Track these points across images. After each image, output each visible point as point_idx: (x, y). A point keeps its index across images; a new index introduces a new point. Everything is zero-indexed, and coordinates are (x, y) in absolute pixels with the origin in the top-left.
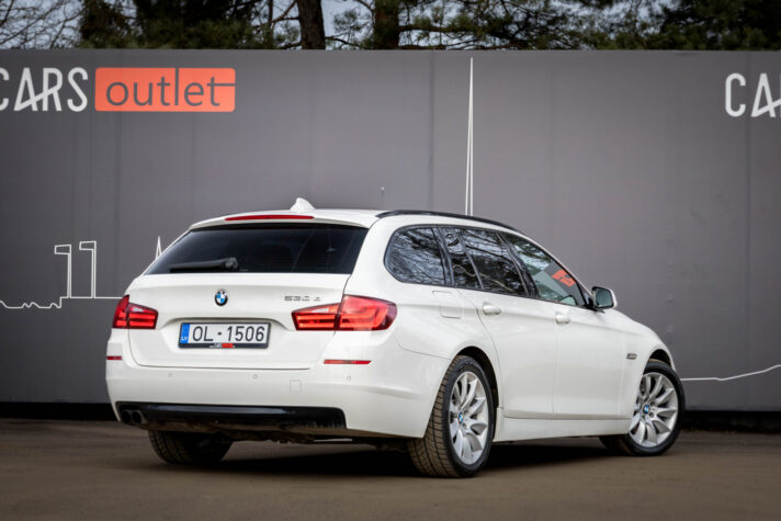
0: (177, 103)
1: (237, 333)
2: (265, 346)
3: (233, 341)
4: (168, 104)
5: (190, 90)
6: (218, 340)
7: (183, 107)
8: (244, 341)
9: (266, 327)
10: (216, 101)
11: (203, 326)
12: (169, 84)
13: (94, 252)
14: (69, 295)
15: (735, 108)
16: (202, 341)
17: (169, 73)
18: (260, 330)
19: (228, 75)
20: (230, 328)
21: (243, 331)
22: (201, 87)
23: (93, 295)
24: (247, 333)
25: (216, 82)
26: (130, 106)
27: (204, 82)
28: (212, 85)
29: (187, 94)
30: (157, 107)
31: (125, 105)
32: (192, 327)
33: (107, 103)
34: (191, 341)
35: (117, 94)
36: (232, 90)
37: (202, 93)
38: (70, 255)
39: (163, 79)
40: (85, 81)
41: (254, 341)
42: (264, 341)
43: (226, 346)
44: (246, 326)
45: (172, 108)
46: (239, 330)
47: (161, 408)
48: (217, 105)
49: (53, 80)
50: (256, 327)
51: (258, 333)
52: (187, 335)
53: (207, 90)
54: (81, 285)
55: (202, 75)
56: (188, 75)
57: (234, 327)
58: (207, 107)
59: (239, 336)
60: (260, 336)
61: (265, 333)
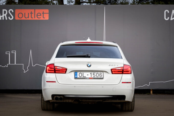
0: (35, 18)
1: (93, 75)
2: (103, 78)
3: (92, 77)
4: (33, 18)
5: (38, 14)
6: (87, 77)
7: (36, 19)
8: (96, 77)
9: (102, 73)
10: (44, 17)
11: (82, 73)
12: (33, 13)
13: (15, 53)
14: (9, 64)
15: (167, 18)
16: (82, 77)
17: (33, 11)
18: (101, 74)
19: (47, 11)
20: (91, 73)
22: (40, 14)
23: (15, 64)
24: (96, 75)
25: (44, 12)
26: (23, 18)
27: (41, 12)
28: (43, 13)
29: (37, 15)
30: (30, 19)
31: (22, 18)
32: (78, 73)
33: (18, 18)
34: (78, 77)
35: (20, 16)
36: (48, 14)
37: (41, 15)
38: (9, 54)
39: (31, 12)
40: (13, 12)
41: (99, 77)
42: (102, 77)
43: (90, 78)
44: (96, 73)
45: (34, 19)
46: (94, 74)
48: (45, 18)
49: (5, 12)
50: (99, 73)
51: (100, 75)
52: (77, 75)
53: (42, 14)
54: (12, 61)
55: (41, 11)
56: (37, 11)
57: (92, 73)
58: (42, 19)
59: (94, 76)
60: (101, 76)
61: (102, 75)
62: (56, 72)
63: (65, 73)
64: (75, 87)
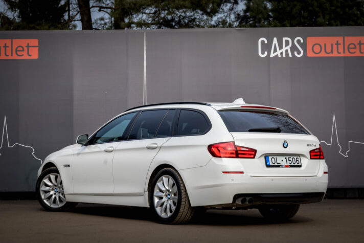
1: (289, 160)
2: (300, 166)
3: (289, 164)
6: (282, 163)
8: (292, 164)
9: (299, 157)
11: (275, 157)
16: (276, 164)
18: (297, 159)
20: (286, 158)
21: (291, 159)
24: (293, 161)
32: (270, 158)
34: (271, 164)
41: (296, 164)
42: (300, 164)
43: (286, 166)
44: (292, 157)
46: (290, 159)
47: (265, 196)
50: (295, 157)
52: (269, 161)
57: (287, 157)
59: (290, 162)
60: (298, 162)
61: (299, 160)
62: (239, 156)
63: (254, 158)
64: (272, 180)
